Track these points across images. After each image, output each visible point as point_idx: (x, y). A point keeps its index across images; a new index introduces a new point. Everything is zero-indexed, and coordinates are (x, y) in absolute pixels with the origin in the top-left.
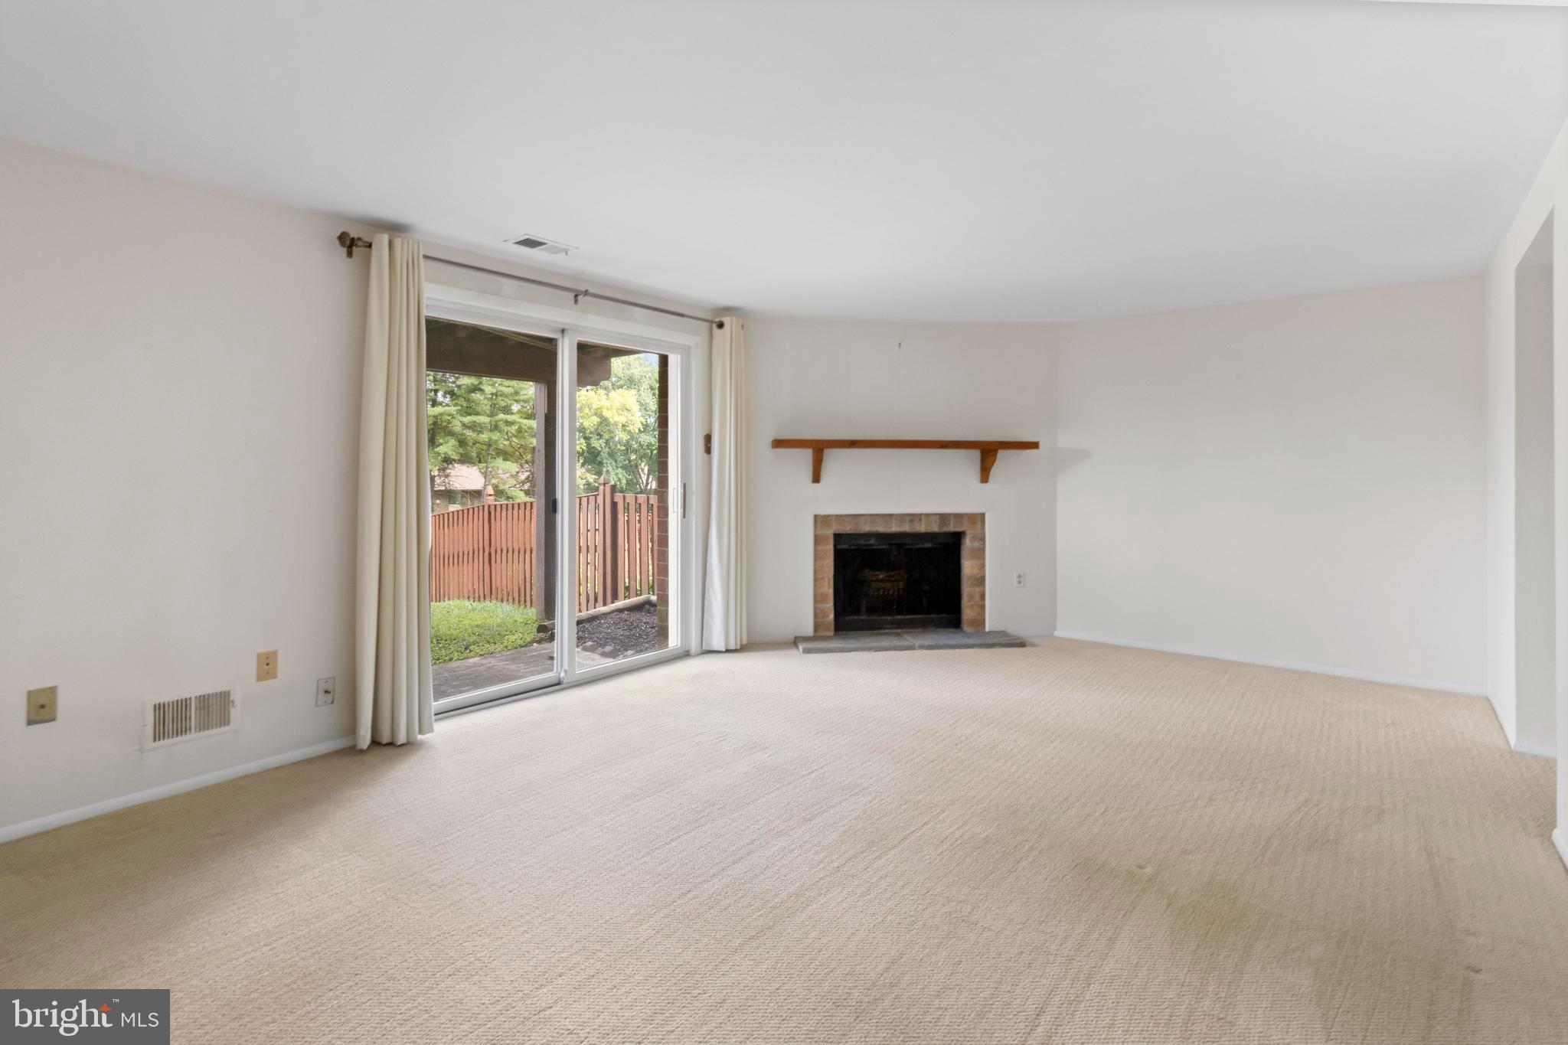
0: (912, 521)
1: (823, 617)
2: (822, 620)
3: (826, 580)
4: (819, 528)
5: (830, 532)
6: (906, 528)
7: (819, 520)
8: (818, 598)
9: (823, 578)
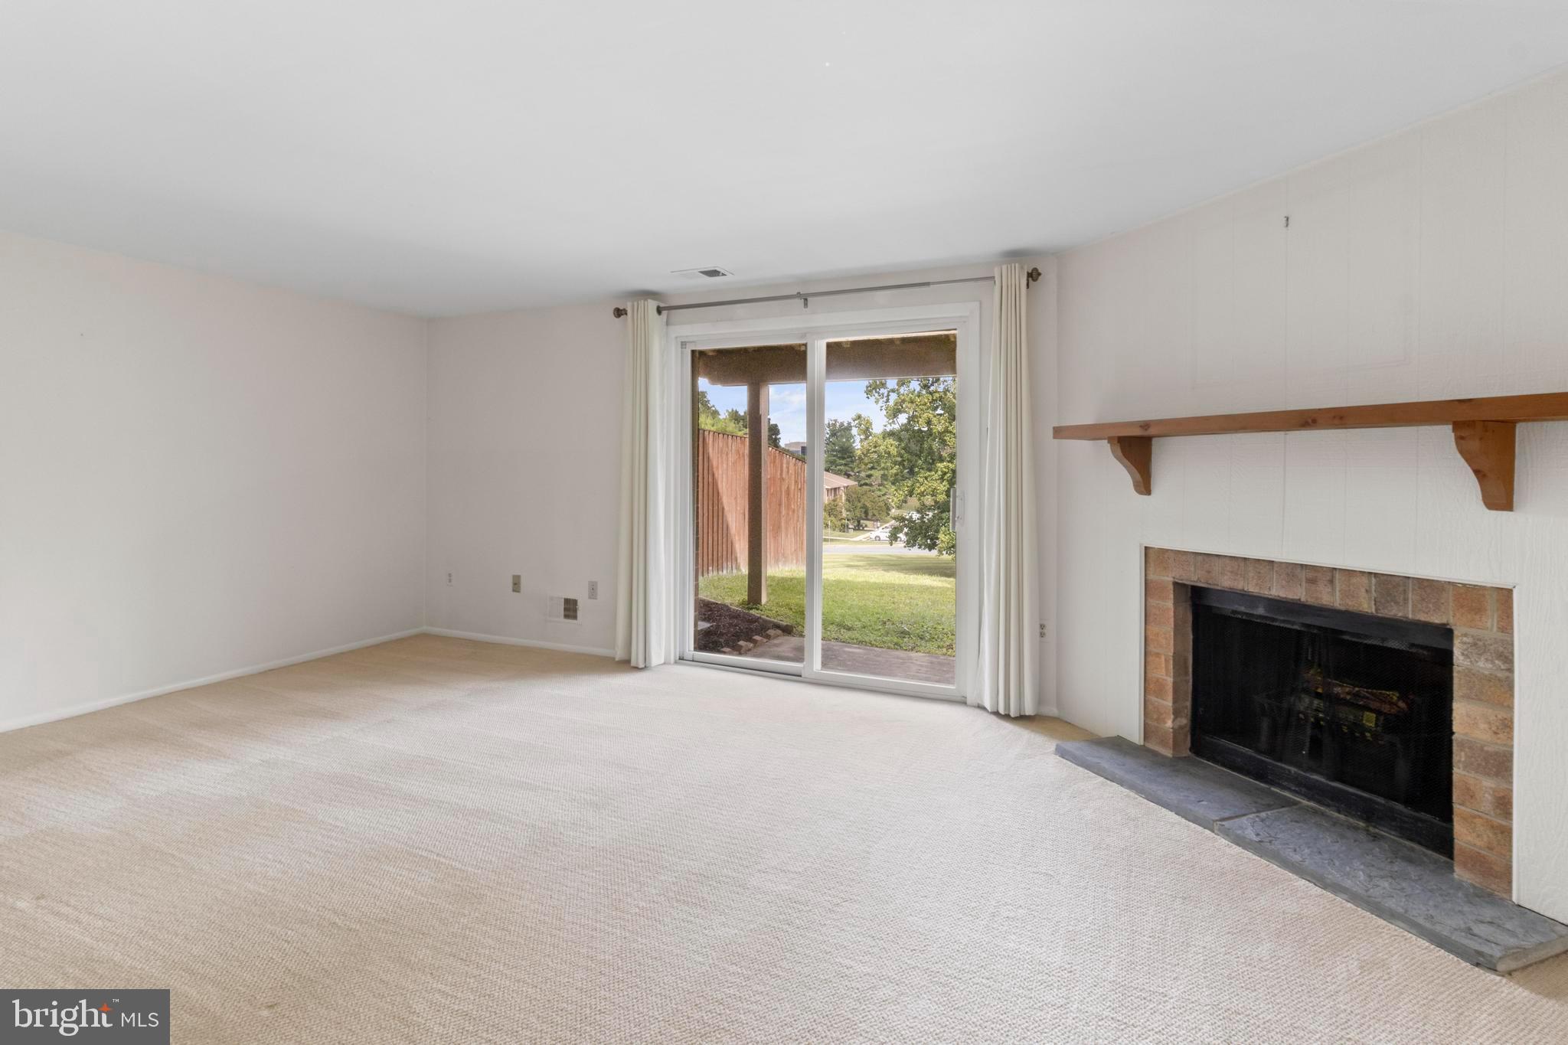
0: (1312, 581)
1: (1158, 720)
2: (1155, 724)
3: (1163, 658)
4: (1151, 569)
5: (1168, 579)
6: (1298, 593)
7: (1151, 555)
8: (1149, 686)
9: (1158, 655)
